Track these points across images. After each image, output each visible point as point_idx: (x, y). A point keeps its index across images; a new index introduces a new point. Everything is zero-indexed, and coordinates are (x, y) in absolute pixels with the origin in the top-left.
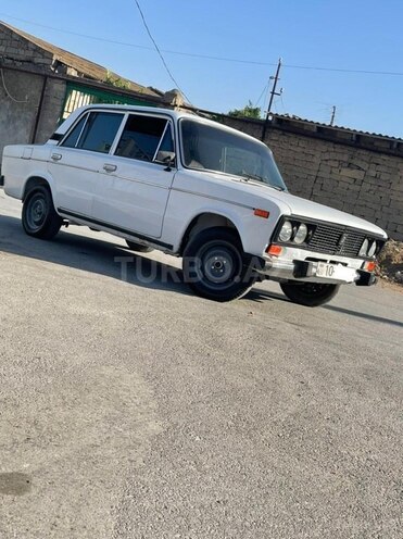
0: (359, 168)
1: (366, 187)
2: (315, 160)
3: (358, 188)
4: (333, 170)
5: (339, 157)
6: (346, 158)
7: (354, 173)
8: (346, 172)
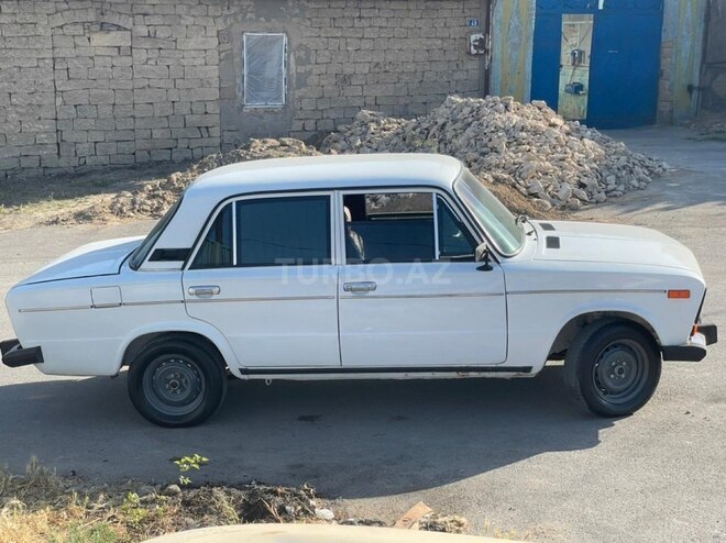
0: (119, 28)
1: (140, 55)
2: (41, 30)
3: (127, 61)
4: (78, 41)
5: (81, 17)
6: (92, 17)
7: (115, 38)
8: (101, 40)
